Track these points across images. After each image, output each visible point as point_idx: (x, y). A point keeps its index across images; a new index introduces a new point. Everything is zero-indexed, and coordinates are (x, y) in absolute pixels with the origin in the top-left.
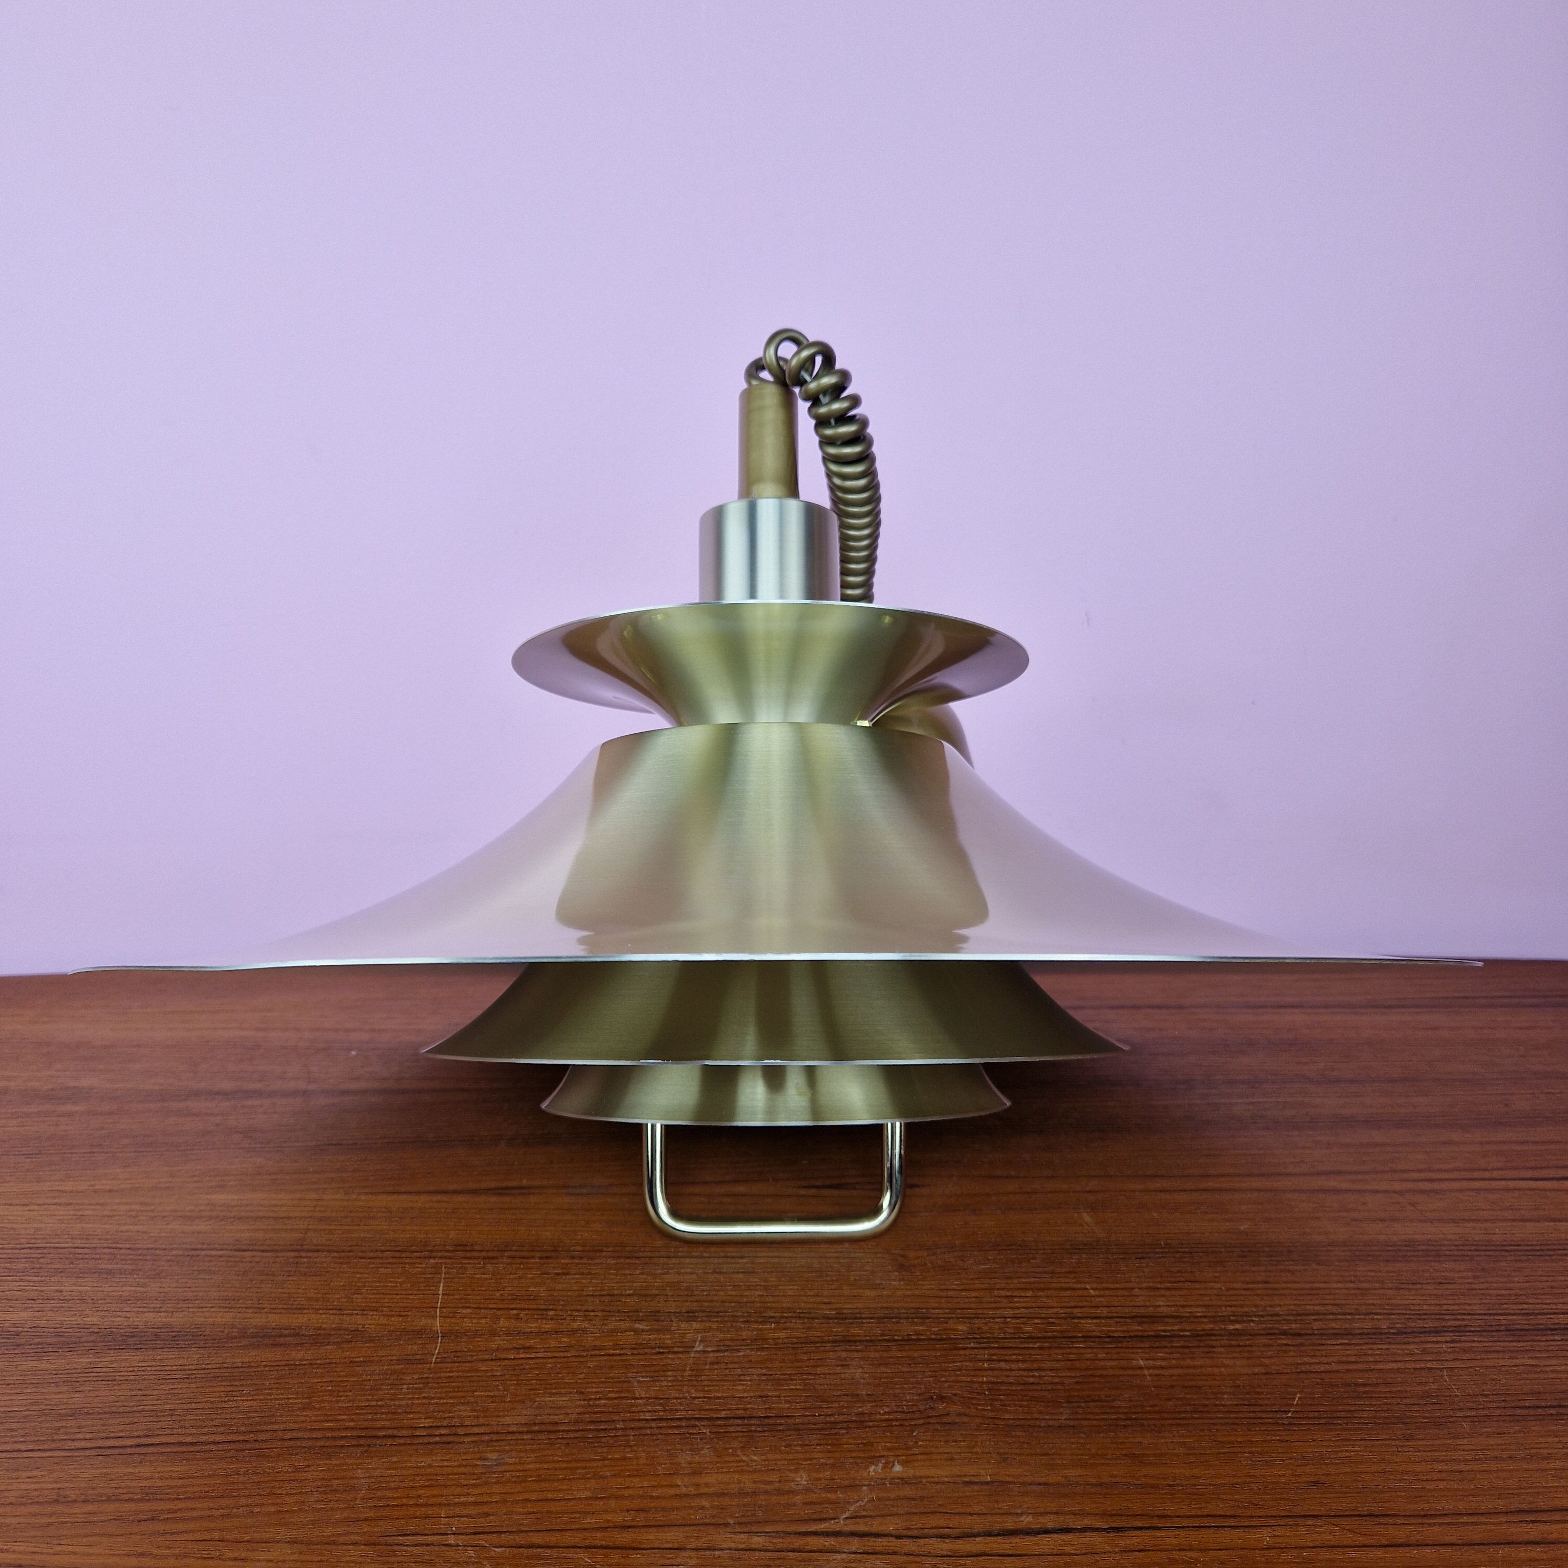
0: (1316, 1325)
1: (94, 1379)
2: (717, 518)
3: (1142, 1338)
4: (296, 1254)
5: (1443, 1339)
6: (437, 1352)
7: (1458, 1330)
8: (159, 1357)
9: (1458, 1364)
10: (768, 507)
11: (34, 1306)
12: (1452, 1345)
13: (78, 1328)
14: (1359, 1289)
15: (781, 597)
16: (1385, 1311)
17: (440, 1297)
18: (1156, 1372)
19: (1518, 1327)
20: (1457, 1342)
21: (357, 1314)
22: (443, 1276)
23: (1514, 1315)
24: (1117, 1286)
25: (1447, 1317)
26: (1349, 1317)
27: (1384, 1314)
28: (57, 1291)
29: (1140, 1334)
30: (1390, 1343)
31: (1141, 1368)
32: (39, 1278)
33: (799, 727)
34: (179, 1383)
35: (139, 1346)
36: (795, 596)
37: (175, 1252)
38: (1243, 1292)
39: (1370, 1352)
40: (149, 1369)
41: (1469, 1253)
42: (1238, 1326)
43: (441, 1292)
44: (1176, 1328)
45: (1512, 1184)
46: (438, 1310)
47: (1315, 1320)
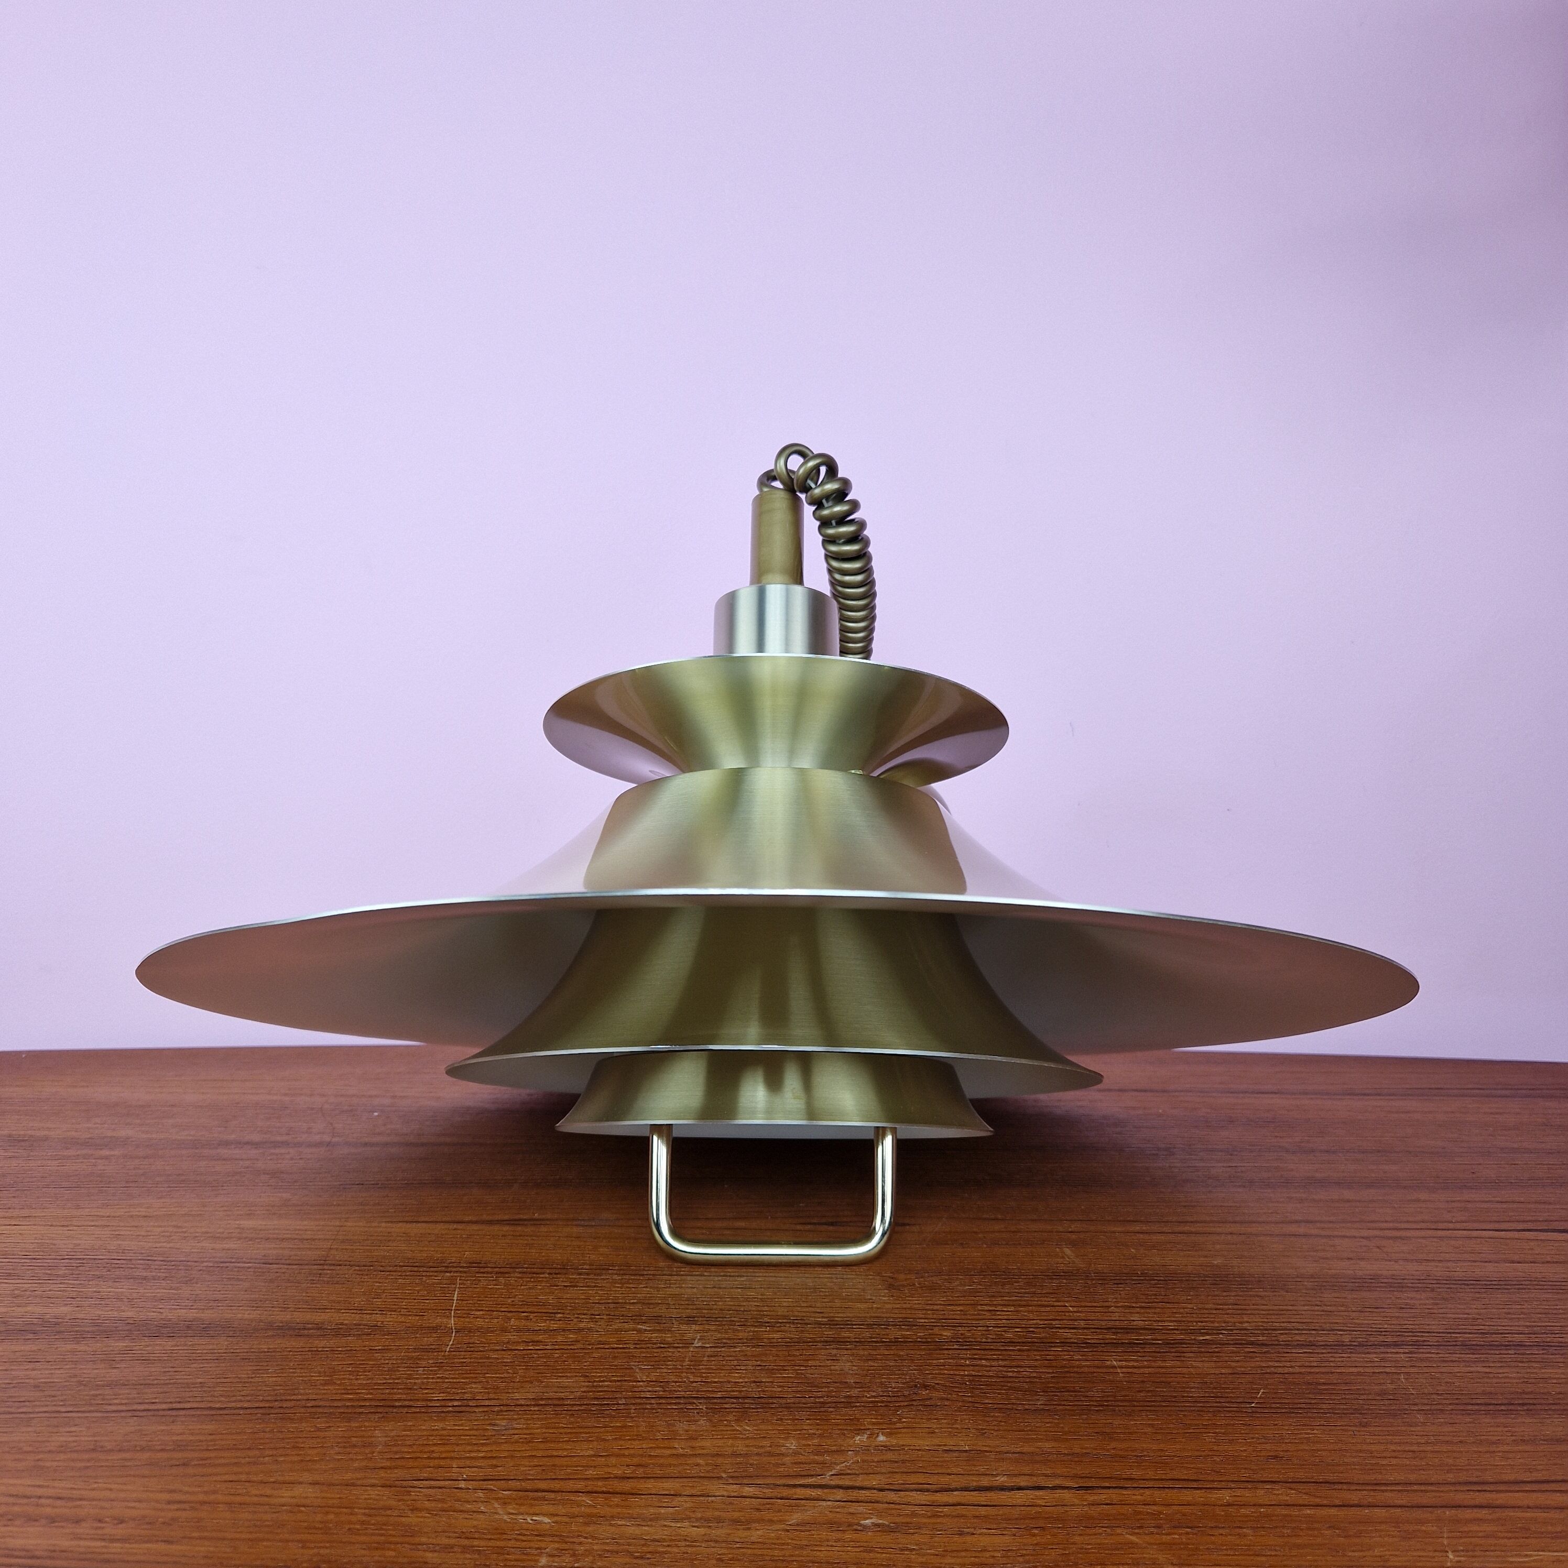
0: (1282, 1338)
1: (130, 1359)
2: (729, 603)
3: (1116, 1345)
4: (321, 1267)
5: (1402, 1351)
6: (451, 1343)
7: (1416, 1344)
8: (190, 1343)
9: (1412, 1370)
10: (776, 592)
11: (74, 1303)
12: (1410, 1356)
13: (115, 1320)
14: (1323, 1311)
15: (787, 651)
16: (1348, 1329)
17: (455, 1301)
18: (1130, 1370)
19: (1474, 1343)
20: (1415, 1353)
21: (377, 1314)
22: (458, 1286)
23: (1469, 1333)
24: (1095, 1304)
25: (1406, 1334)
26: (1313, 1332)
27: (1347, 1331)
28: (95, 1292)
29: (1115, 1341)
30: (1351, 1353)
31: (1114, 1367)
32: (78, 1282)
33: (802, 771)
34: (208, 1363)
35: (172, 1335)
36: (799, 650)
37: (206, 1264)
38: (1214, 1312)
39: (1333, 1359)
40: (181, 1352)
41: (1430, 1286)
42: (1208, 1337)
43: (455, 1298)
44: (1149, 1337)
45: (1475, 1233)
46: (453, 1312)
47: (1282, 1334)
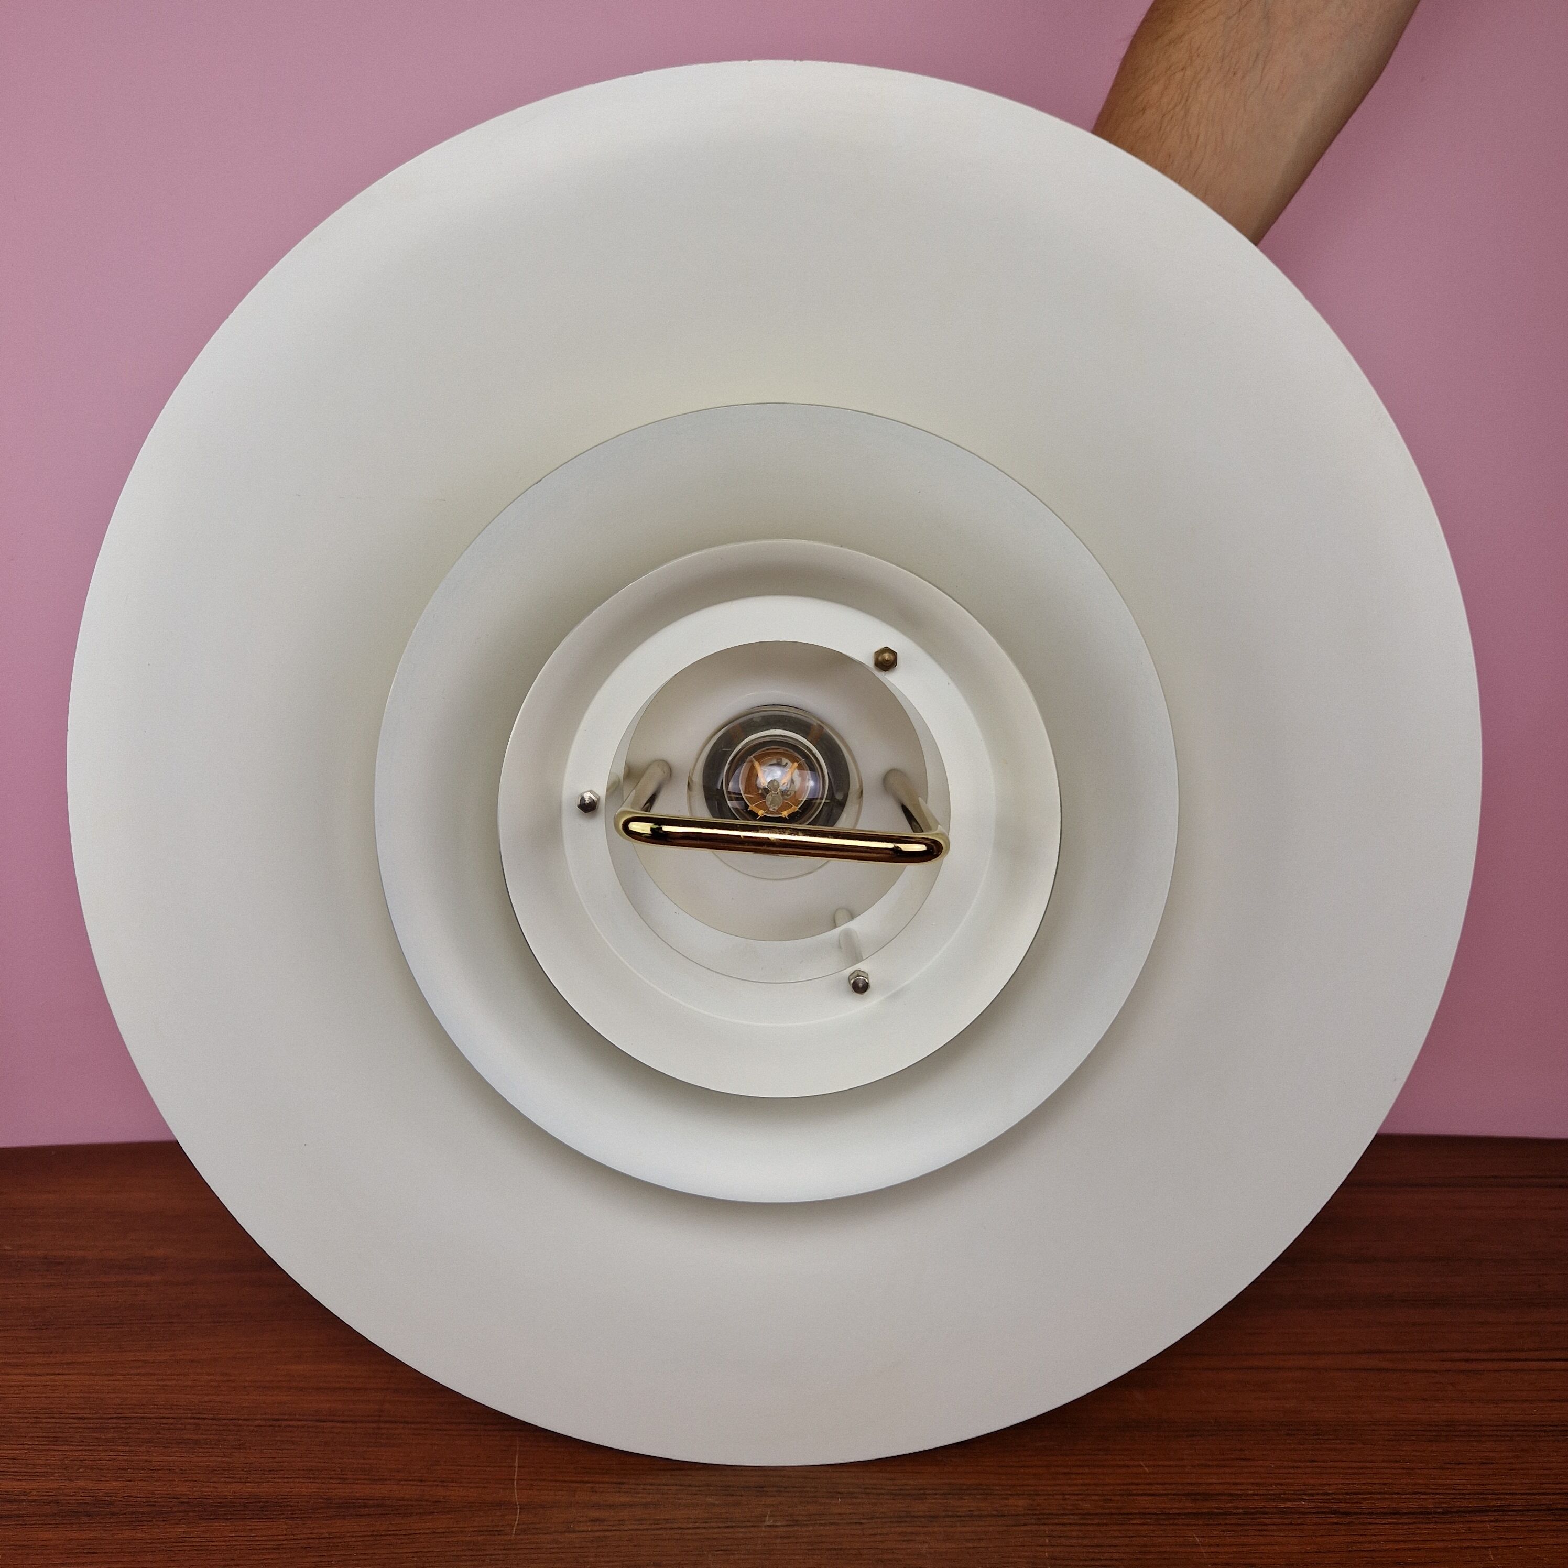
0: (1364, 1505)
1: (188, 1548)
3: (1196, 1515)
4: (374, 1425)
5: (1487, 1519)
6: (516, 1523)
7: (1501, 1510)
8: (249, 1527)
9: (1502, 1543)
11: (126, 1475)
12: (1497, 1524)
13: (169, 1498)
14: (1403, 1468)
16: (1431, 1491)
17: (516, 1469)
18: (1213, 1549)
19: (1559, 1506)
20: (1500, 1521)
21: (437, 1486)
22: (518, 1448)
23: (1554, 1494)
24: (1172, 1463)
25: (1490, 1497)
26: (1396, 1496)
27: (1429, 1494)
28: (146, 1461)
29: (1195, 1511)
30: (1436, 1523)
31: (1197, 1545)
32: (127, 1448)
34: (269, 1553)
35: (229, 1517)
37: (257, 1423)
38: (1292, 1471)
39: (1418, 1531)
40: (239, 1539)
41: (1509, 1433)
42: (1289, 1504)
43: (516, 1465)
44: (1230, 1505)
45: (1547, 1365)
46: (515, 1482)
47: (1364, 1499)
